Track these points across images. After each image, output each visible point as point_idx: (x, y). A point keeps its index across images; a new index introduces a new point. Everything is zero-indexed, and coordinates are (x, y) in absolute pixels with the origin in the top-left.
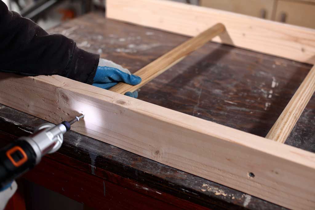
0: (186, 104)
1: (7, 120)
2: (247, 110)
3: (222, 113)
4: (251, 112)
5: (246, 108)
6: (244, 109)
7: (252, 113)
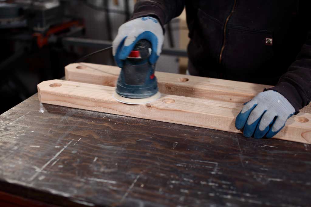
0: (230, 153)
1: (54, 192)
2: (290, 152)
3: (268, 158)
4: (294, 154)
5: (288, 150)
6: (286, 152)
7: (296, 155)
